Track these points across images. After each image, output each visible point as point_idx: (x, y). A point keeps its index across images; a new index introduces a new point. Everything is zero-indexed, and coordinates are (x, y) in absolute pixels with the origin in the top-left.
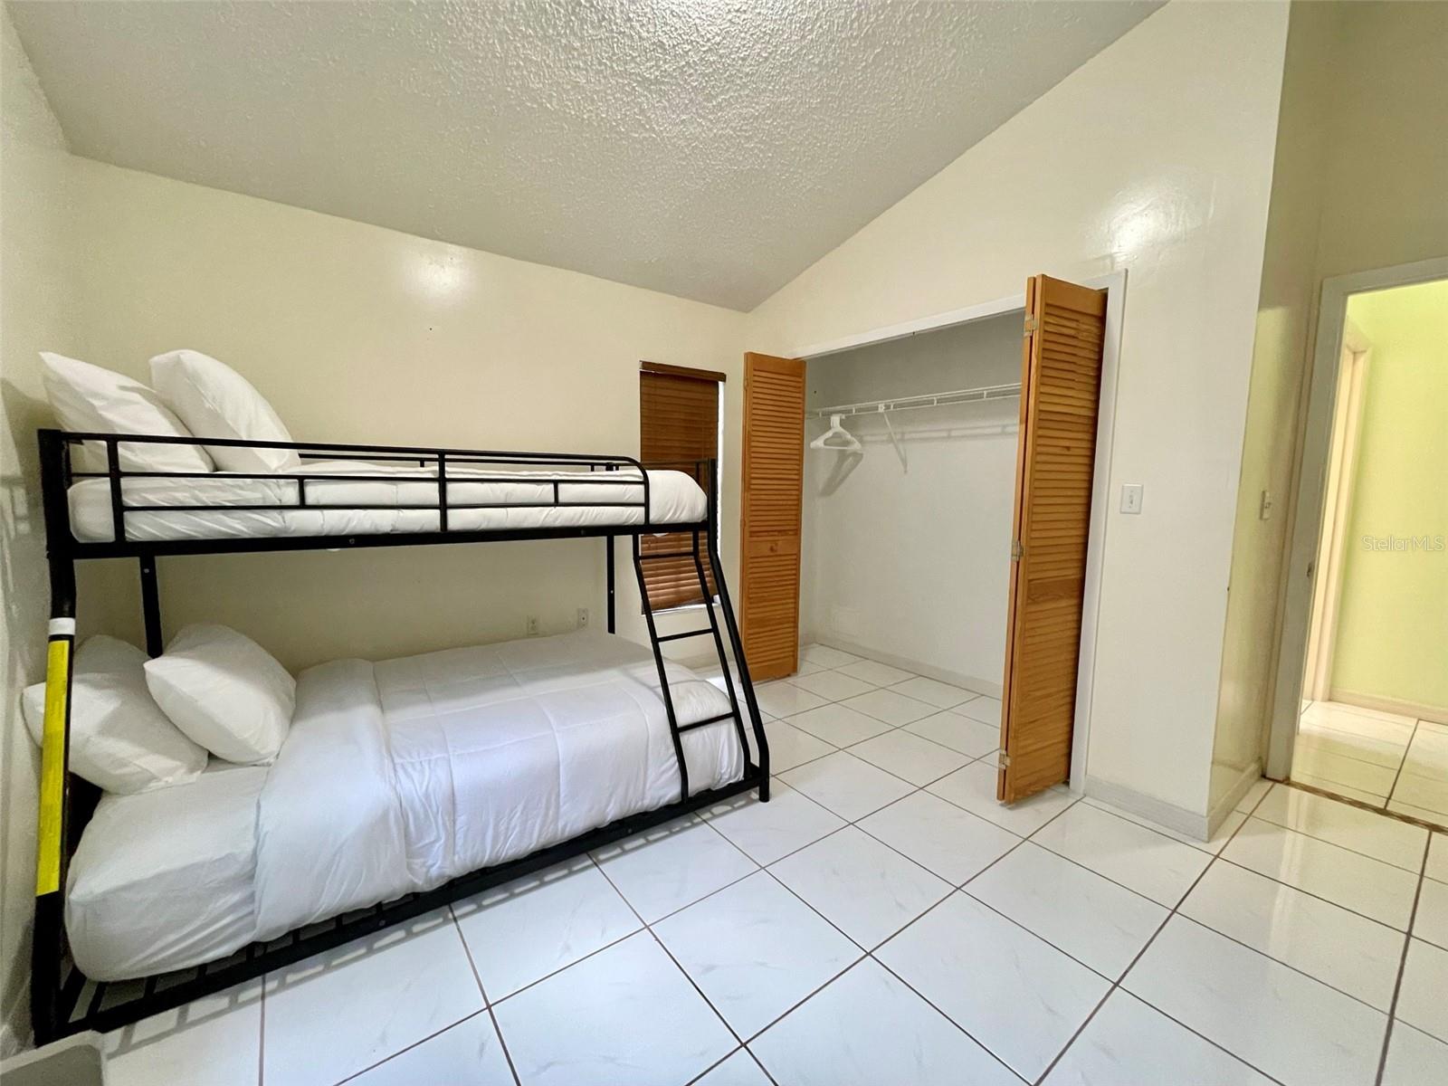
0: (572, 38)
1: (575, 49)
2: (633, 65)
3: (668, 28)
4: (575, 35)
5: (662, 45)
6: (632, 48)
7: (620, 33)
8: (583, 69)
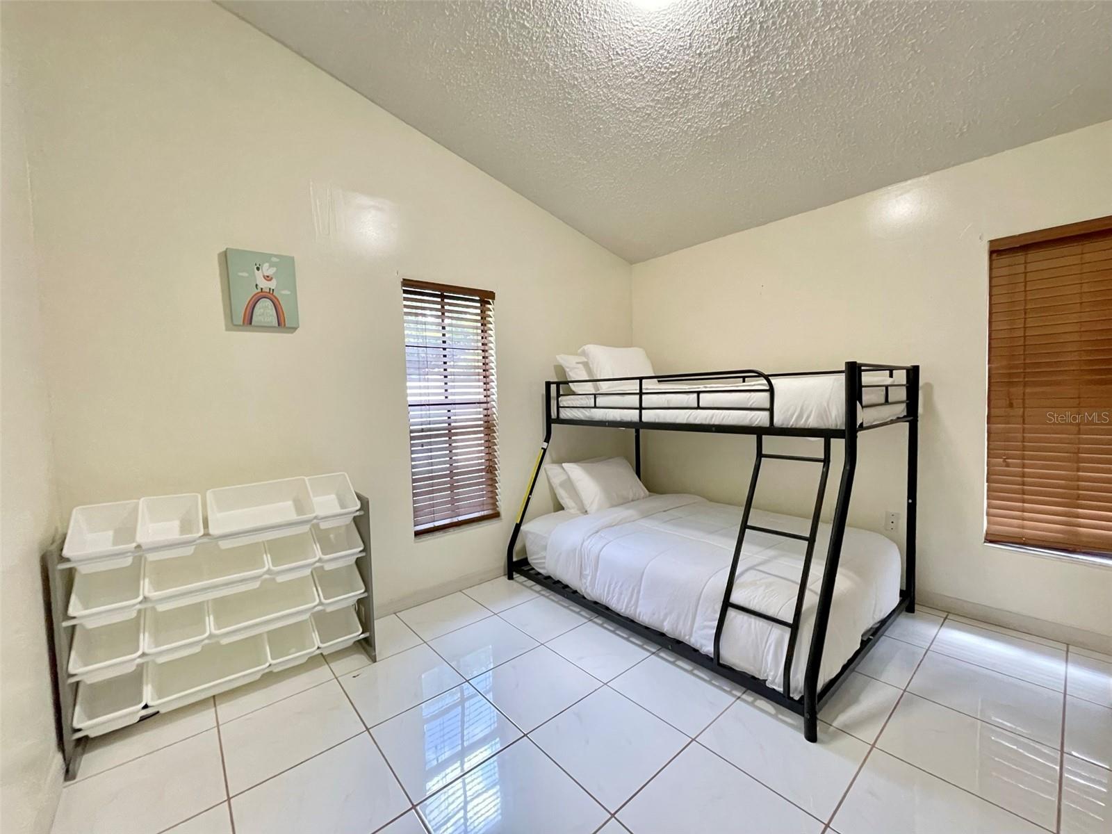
0: (692, 92)
1: (699, 93)
2: (733, 64)
3: (722, 29)
4: (690, 89)
5: (732, 39)
6: (720, 60)
7: (705, 63)
8: (714, 96)
